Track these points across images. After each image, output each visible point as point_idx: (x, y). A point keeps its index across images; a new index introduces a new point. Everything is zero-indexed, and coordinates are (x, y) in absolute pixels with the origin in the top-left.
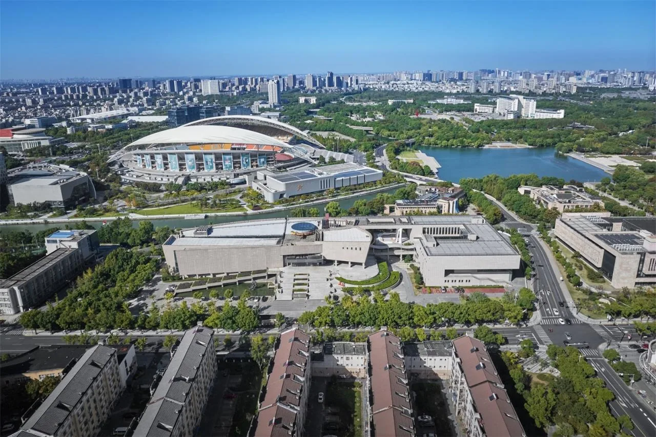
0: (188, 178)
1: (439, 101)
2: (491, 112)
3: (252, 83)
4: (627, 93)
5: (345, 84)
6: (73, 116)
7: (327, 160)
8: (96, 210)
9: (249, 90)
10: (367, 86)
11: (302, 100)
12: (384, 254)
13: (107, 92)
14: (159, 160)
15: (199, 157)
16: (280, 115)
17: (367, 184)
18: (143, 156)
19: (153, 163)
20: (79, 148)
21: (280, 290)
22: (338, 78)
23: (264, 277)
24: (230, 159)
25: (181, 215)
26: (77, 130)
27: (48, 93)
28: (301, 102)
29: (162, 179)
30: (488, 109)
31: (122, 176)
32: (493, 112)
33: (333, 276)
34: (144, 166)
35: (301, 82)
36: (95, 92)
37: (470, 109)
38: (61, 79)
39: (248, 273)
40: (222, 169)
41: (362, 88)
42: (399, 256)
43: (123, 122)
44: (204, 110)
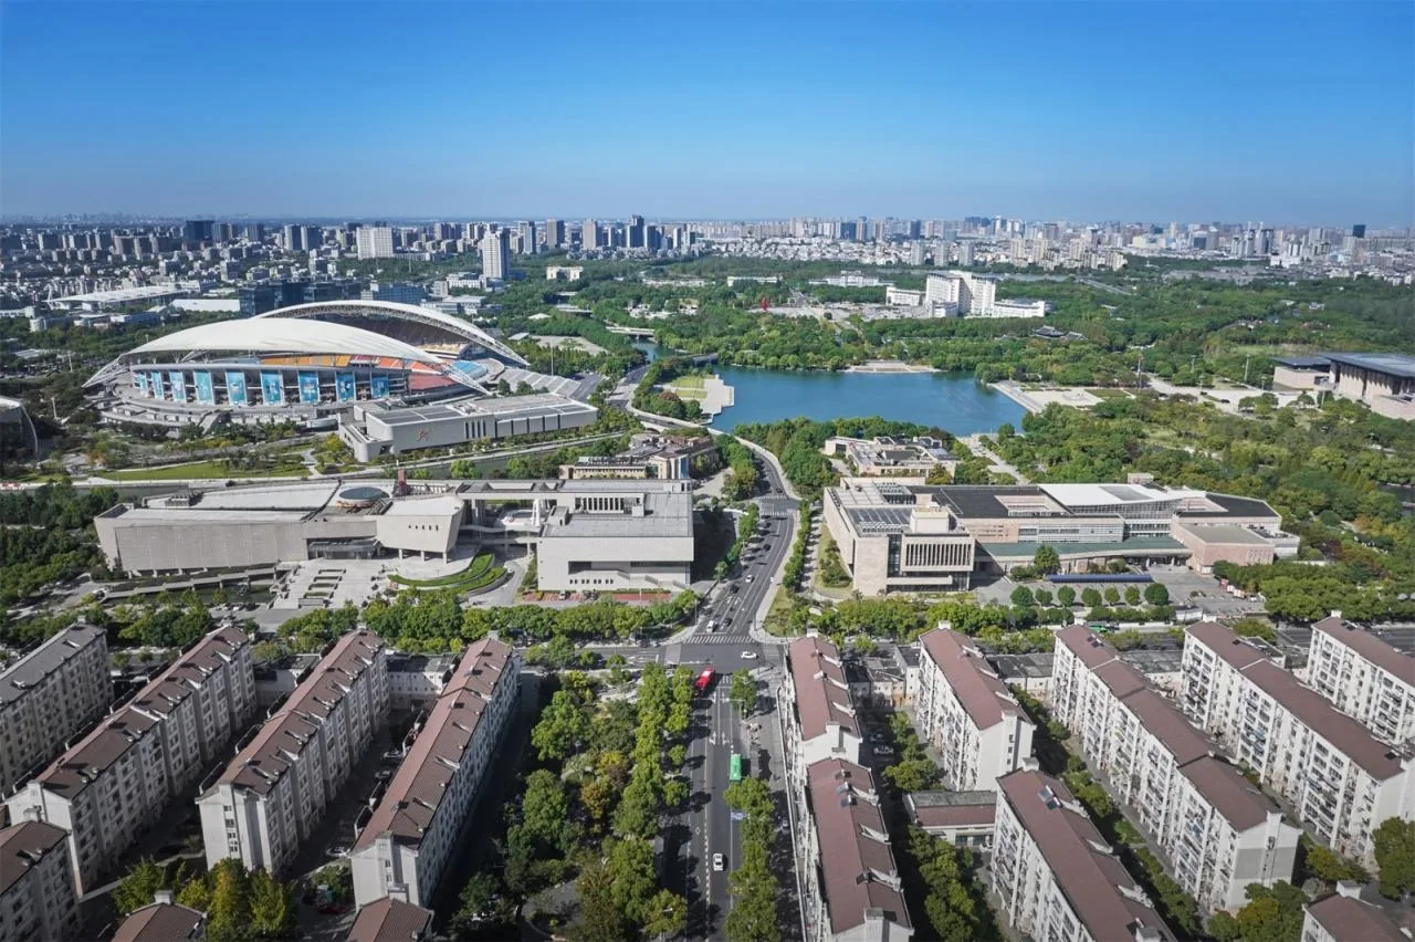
0: (227, 416)
1: (830, 281)
2: (916, 304)
3: (472, 236)
4: (1223, 270)
5: (665, 242)
6: (56, 295)
7: (514, 388)
8: (25, 471)
9: (460, 249)
10: (714, 247)
11: (552, 273)
12: (497, 541)
13: (154, 248)
14: (178, 382)
15: (252, 378)
16: (484, 303)
17: (562, 433)
18: (149, 376)
19: (167, 388)
20: (41, 359)
21: (284, 594)
22: (652, 230)
23: (269, 576)
24: (313, 383)
25: (183, 481)
26: (51, 325)
27: (24, 247)
28: (549, 277)
29: (177, 419)
30: (911, 298)
31: (104, 413)
32: (920, 303)
33: (386, 574)
34: (152, 393)
35: (576, 236)
36: (128, 246)
37: (878, 297)
38: (70, 216)
39: (241, 569)
40: (298, 400)
41: (697, 252)
42: (525, 546)
43: (152, 310)
44: (311, 289)
